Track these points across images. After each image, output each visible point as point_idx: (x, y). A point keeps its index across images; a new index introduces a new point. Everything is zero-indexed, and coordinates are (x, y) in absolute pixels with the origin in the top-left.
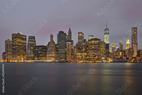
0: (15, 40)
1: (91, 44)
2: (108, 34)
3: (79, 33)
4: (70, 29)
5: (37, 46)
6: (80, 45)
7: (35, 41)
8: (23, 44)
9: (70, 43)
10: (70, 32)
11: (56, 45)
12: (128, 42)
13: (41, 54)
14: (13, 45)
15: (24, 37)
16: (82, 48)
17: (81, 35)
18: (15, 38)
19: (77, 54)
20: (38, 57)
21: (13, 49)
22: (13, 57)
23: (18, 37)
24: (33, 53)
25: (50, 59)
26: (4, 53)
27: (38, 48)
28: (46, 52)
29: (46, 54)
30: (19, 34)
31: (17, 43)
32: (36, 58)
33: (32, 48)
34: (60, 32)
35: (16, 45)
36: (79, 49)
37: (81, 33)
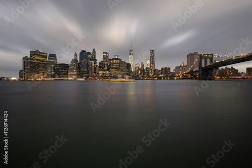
0: (34, 58)
1: (113, 64)
2: (132, 54)
3: (104, 53)
4: (94, 49)
5: (58, 64)
6: (102, 63)
7: (56, 59)
8: (42, 61)
9: (93, 62)
10: (94, 52)
11: (78, 64)
12: (148, 62)
13: (62, 72)
14: (31, 63)
15: (44, 55)
16: (105, 66)
17: (105, 54)
18: (34, 55)
19: (100, 72)
20: (59, 75)
21: (31, 67)
22: (31, 75)
23: (37, 55)
24: (54, 71)
25: (72, 77)
26: (21, 71)
27: (59, 66)
28: (67, 70)
29: (67, 72)
30: (38, 51)
31: (36, 61)
32: (57, 76)
33: (53, 66)
34: (82, 51)
35: (34, 63)
36: (102, 67)
37: (106, 53)
